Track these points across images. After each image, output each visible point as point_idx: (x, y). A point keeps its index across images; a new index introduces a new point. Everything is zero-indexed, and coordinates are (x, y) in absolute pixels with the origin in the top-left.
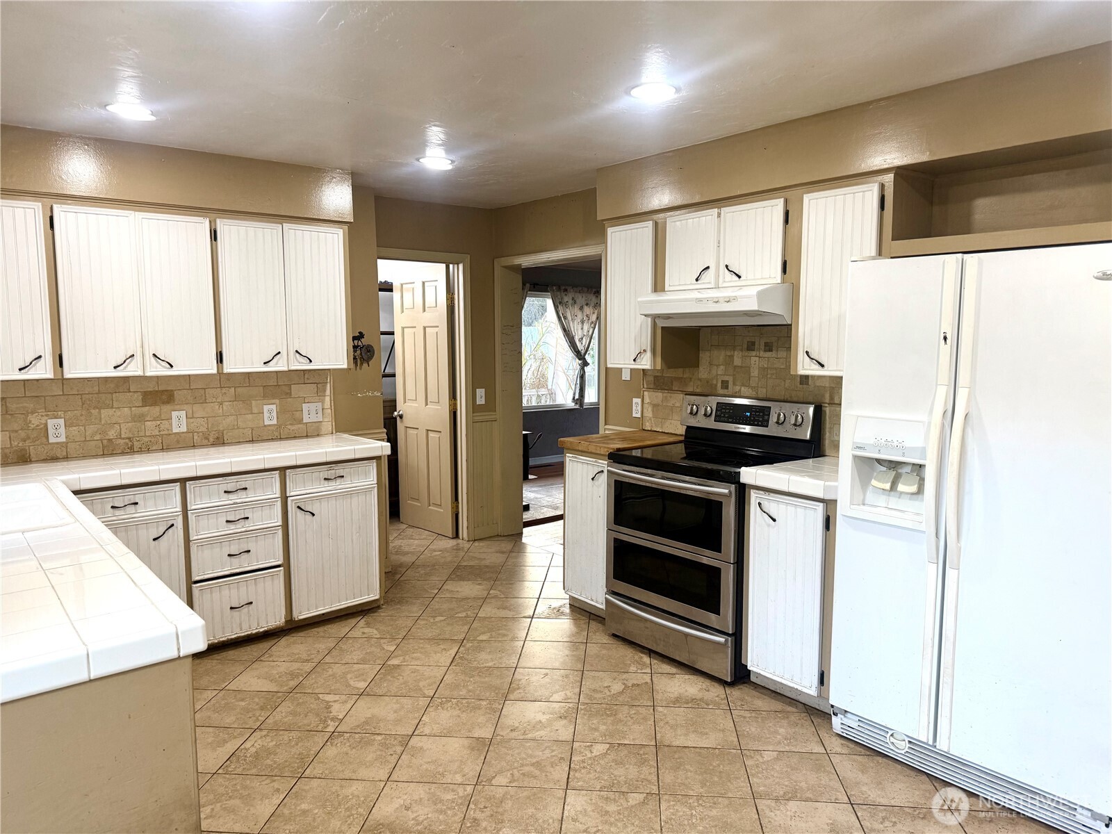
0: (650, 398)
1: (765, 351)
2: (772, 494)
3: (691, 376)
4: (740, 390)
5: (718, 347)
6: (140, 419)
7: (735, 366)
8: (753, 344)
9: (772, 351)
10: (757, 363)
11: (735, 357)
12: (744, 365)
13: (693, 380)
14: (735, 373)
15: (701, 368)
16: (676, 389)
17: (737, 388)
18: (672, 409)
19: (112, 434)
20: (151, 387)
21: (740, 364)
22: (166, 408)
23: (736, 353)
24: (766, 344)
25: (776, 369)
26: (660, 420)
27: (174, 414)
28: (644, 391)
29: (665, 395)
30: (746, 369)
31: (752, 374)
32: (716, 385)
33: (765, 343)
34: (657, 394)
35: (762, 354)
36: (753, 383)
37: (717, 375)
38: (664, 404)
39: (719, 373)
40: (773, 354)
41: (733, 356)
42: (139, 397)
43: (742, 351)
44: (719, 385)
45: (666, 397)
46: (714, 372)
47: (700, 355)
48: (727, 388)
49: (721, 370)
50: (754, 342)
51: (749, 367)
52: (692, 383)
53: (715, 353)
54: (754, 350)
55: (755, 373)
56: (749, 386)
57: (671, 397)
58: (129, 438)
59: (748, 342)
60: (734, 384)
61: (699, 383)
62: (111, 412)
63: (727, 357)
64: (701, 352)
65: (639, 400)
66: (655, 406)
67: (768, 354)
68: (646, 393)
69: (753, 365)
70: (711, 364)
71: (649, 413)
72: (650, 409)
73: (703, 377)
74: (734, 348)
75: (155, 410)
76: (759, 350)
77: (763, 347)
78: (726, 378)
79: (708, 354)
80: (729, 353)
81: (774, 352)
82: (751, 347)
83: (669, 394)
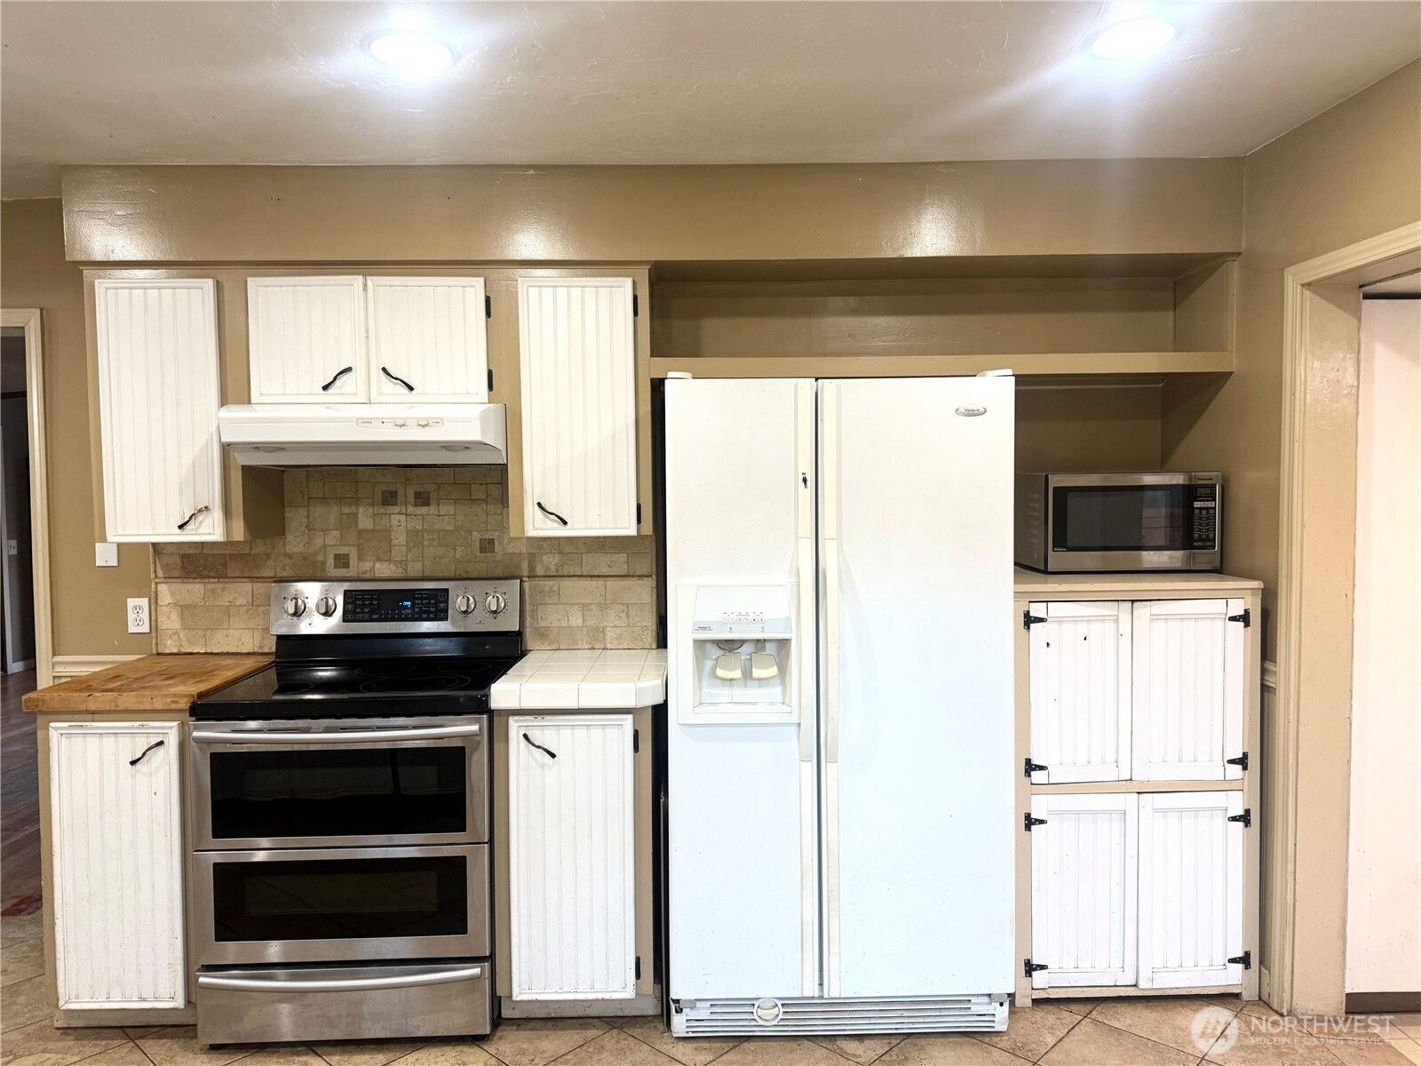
0: (173, 594)
1: (416, 505)
2: (548, 718)
3: (268, 551)
4: (373, 569)
5: (324, 500)
7: (361, 532)
8: (394, 494)
9: (429, 505)
10: (403, 524)
11: (360, 516)
12: (377, 528)
13: (273, 556)
14: (361, 541)
15: (290, 537)
16: (237, 574)
17: (367, 565)
18: (227, 611)
21: (370, 527)
23: (361, 510)
24: (418, 495)
25: (438, 532)
26: (201, 632)
28: (157, 583)
29: (209, 586)
30: (385, 535)
31: (395, 542)
32: (324, 563)
33: (416, 493)
34: (190, 587)
35: (411, 509)
36: (396, 555)
37: (325, 546)
38: (211, 603)
39: (328, 542)
40: (432, 509)
41: (356, 515)
43: (373, 505)
44: (330, 561)
45: (213, 590)
46: (318, 542)
47: (287, 515)
48: (346, 565)
49: (333, 537)
50: (396, 493)
51: (389, 532)
52: (271, 563)
53: (318, 510)
54: (396, 505)
55: (399, 539)
56: (390, 561)
57: (224, 589)
59: (383, 492)
60: (360, 558)
61: (287, 561)
63: (344, 517)
64: (287, 510)
65: (144, 602)
66: (186, 610)
67: (424, 510)
68: (163, 588)
69: (395, 528)
70: (309, 528)
71: (171, 621)
72: (174, 615)
73: (295, 550)
74: (356, 501)
76: (406, 503)
77: (412, 501)
78: (343, 550)
79: (302, 512)
80: (346, 510)
81: (432, 506)
82: (389, 499)
83: (220, 585)
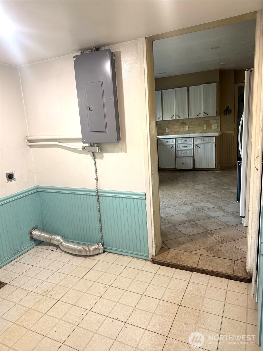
6: (180, 128)
19: (176, 130)
20: (182, 121)
22: (185, 125)
27: (186, 127)
42: (180, 123)
58: (178, 131)
62: (176, 126)
75: (183, 126)
